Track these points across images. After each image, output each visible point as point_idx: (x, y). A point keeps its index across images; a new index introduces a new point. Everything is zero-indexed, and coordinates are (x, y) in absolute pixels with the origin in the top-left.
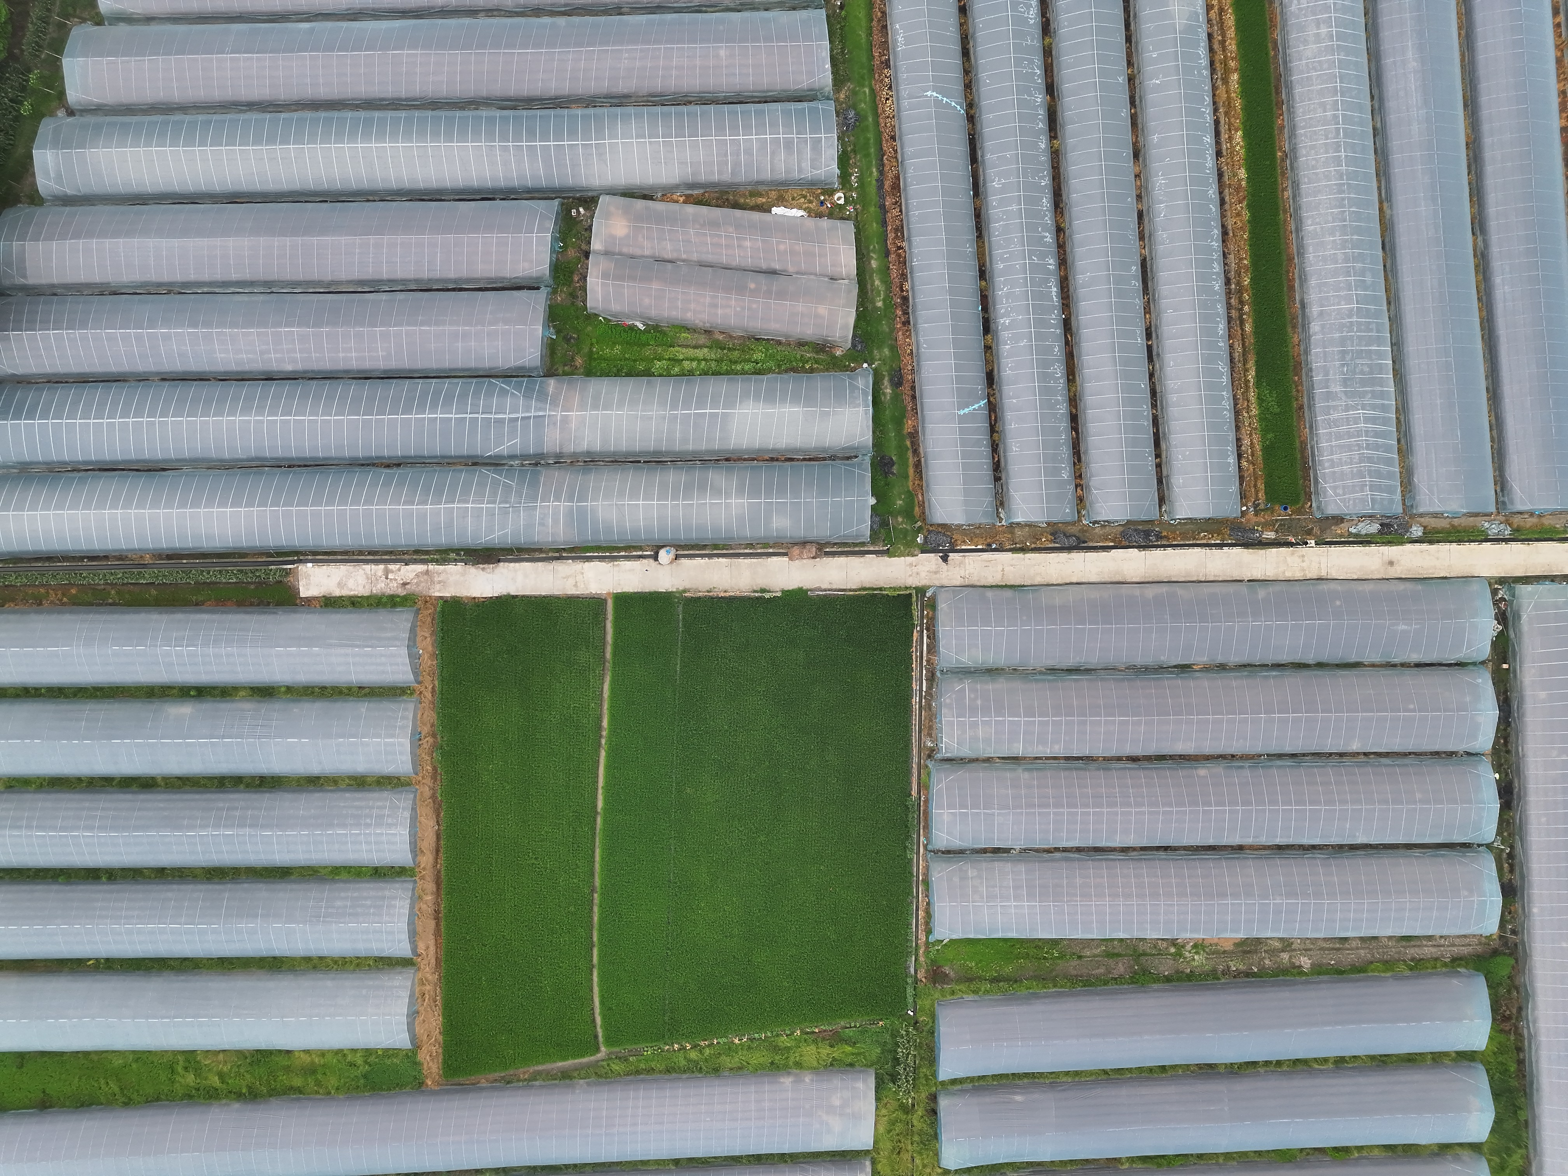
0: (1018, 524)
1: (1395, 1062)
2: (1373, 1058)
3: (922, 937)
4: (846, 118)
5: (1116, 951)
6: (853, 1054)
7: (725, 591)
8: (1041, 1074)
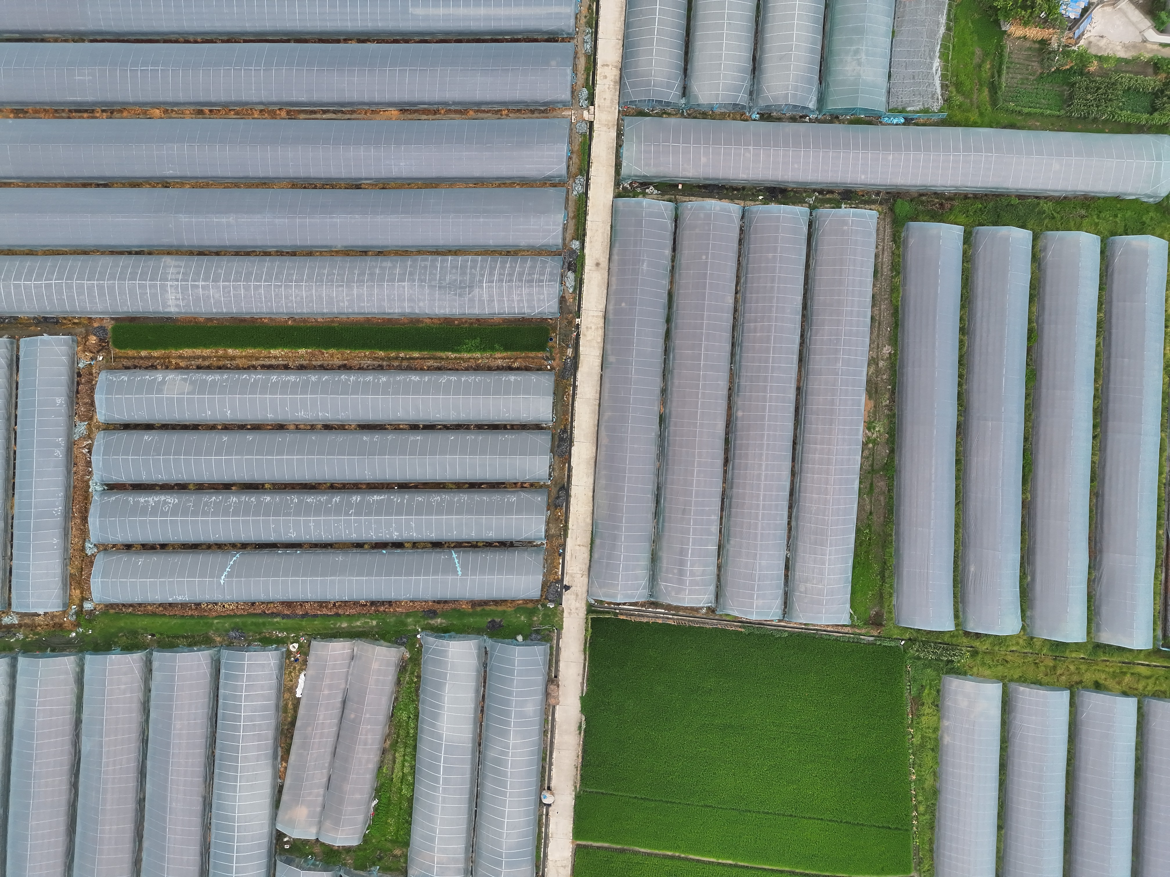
0: (546, 531)
1: (967, 291)
2: (963, 307)
3: (846, 630)
4: (235, 638)
5: (868, 486)
6: (930, 689)
7: (578, 757)
8: (955, 551)
